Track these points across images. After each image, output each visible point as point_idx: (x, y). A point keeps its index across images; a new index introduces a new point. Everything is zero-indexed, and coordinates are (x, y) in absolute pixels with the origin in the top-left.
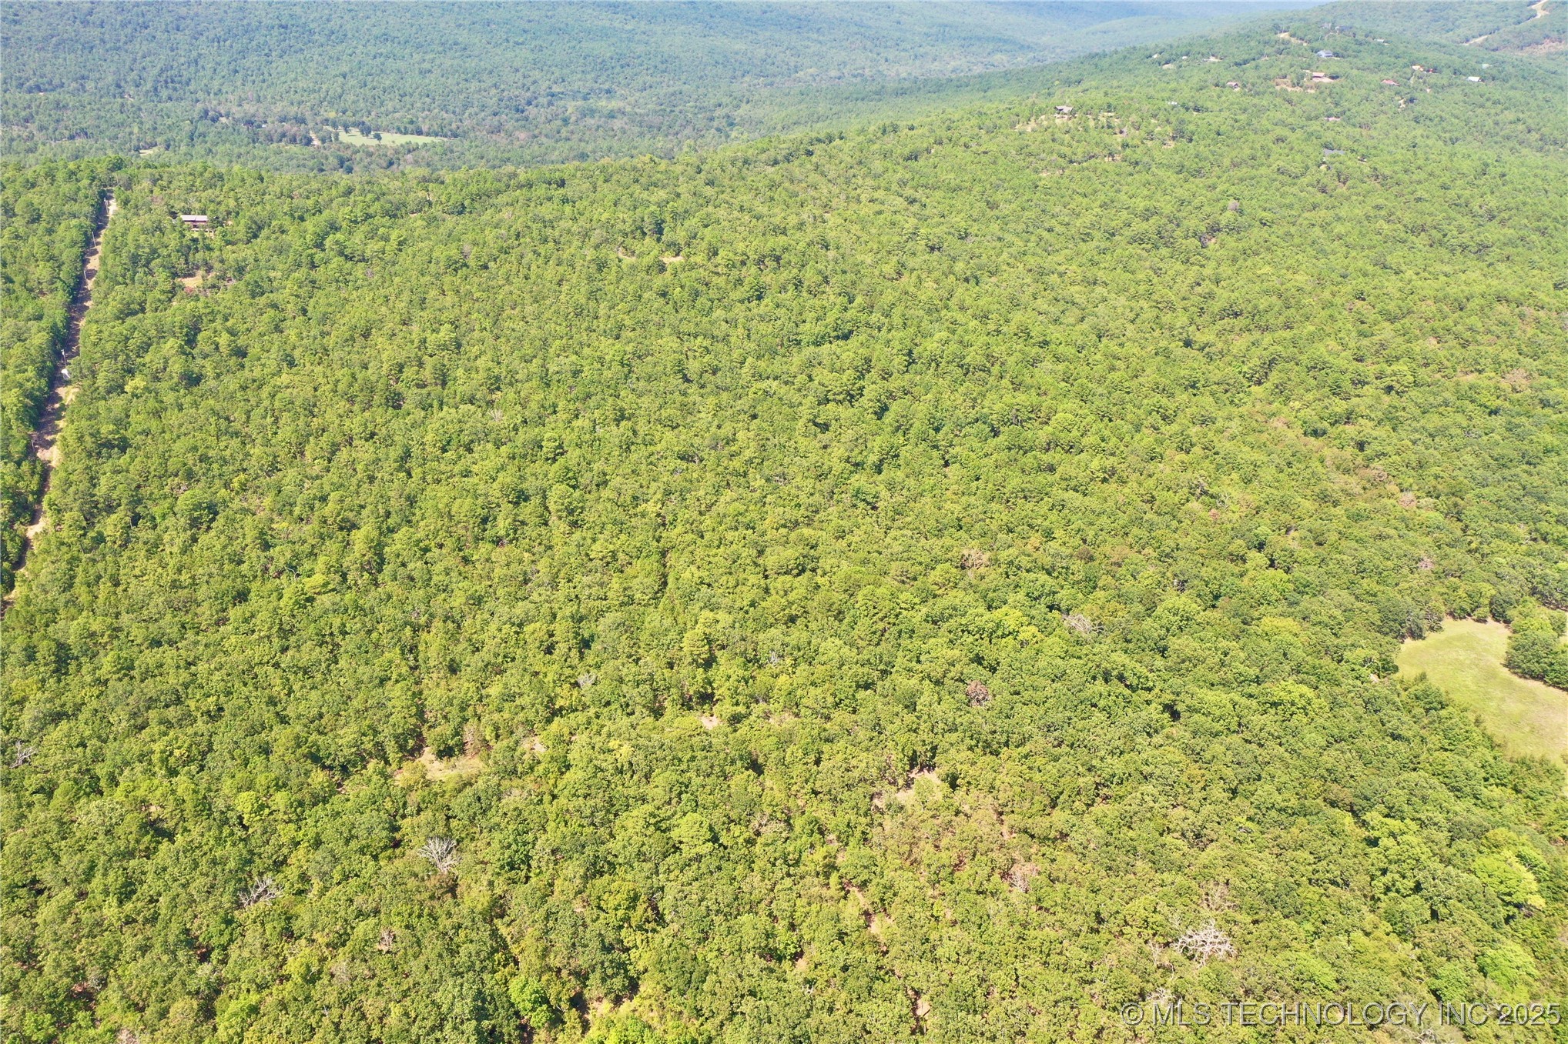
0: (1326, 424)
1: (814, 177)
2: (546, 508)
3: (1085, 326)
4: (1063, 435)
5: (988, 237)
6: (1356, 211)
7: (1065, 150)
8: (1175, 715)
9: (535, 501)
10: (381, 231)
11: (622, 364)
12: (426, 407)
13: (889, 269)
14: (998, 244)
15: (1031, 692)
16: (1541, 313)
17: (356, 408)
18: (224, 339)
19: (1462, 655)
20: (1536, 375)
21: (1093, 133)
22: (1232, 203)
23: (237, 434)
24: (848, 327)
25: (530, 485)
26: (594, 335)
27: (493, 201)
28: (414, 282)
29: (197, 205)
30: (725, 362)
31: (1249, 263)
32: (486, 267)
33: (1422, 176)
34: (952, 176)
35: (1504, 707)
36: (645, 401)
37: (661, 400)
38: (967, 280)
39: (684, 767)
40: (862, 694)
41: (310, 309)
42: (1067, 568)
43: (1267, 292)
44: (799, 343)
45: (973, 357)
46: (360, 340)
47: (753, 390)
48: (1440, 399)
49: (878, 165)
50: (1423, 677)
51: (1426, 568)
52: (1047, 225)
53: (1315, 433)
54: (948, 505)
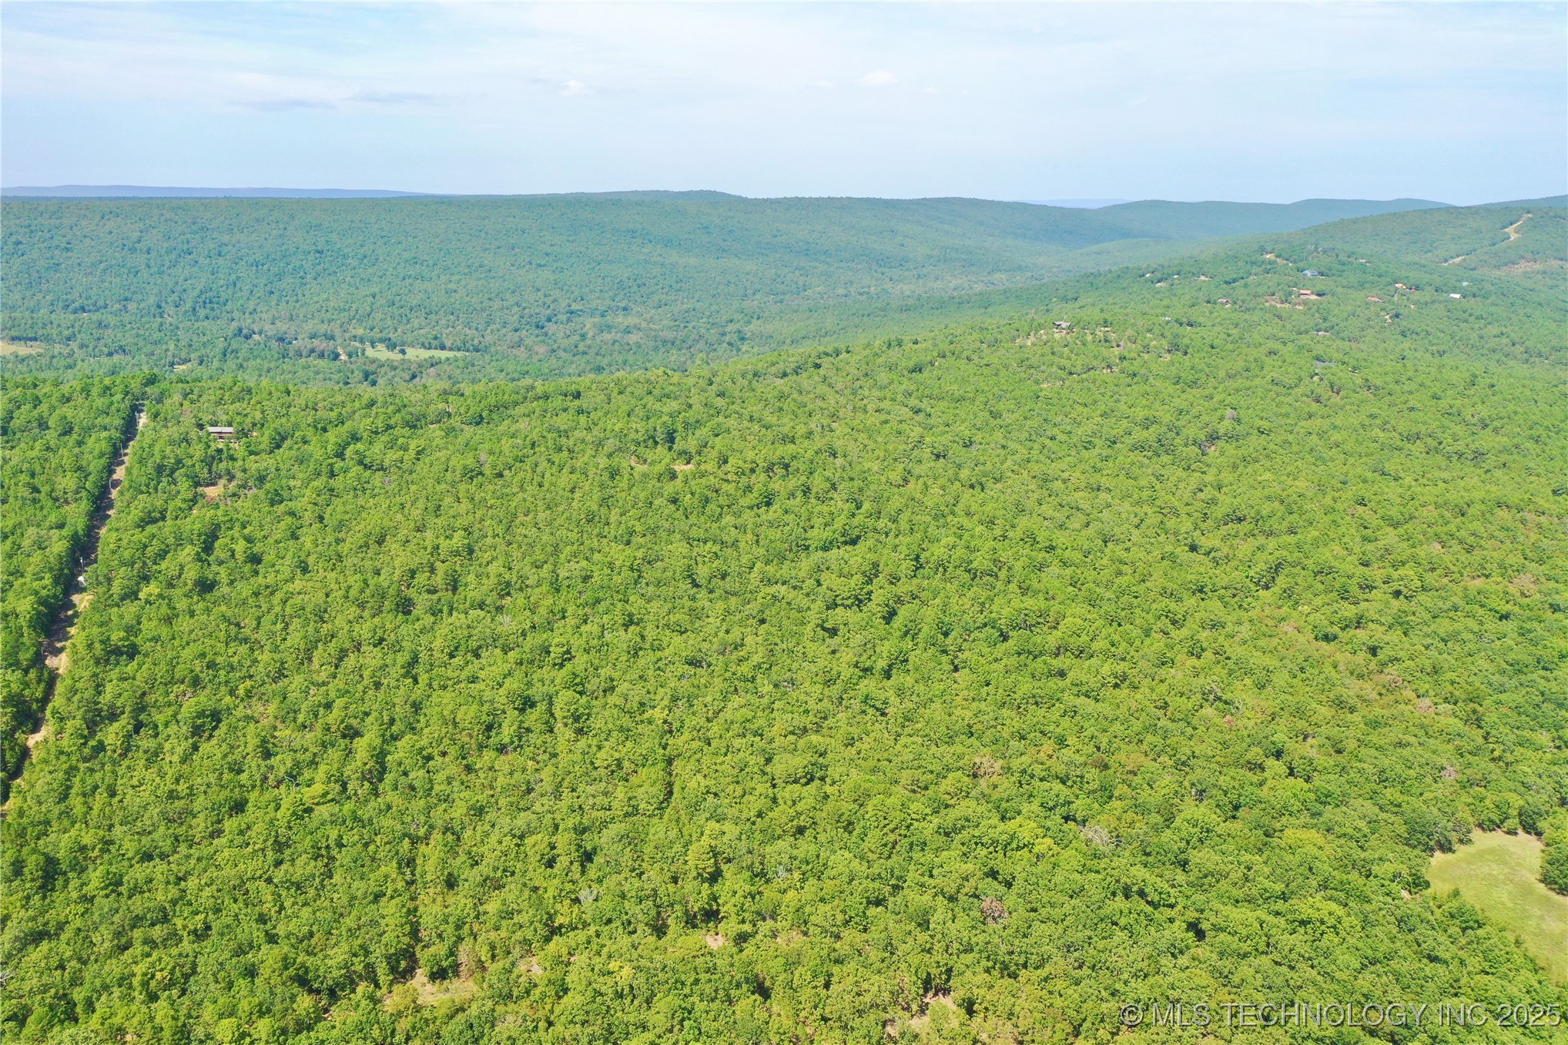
0: (1336, 629)
1: (822, 389)
2: (552, 715)
3: (1090, 531)
4: (1072, 640)
5: (993, 446)
6: (1351, 420)
7: (1064, 362)
8: (1200, 935)
9: (541, 707)
10: (401, 441)
11: (632, 569)
12: (435, 612)
13: (895, 476)
14: (1002, 452)
15: (1048, 909)
16: (1543, 519)
17: (366, 614)
18: (240, 547)
19: (1496, 870)
20: (1543, 579)
21: (1091, 346)
22: (1229, 412)
23: (246, 640)
24: (856, 532)
25: (537, 692)
26: (605, 541)
27: (510, 412)
28: (430, 490)
29: (224, 418)
30: (734, 567)
31: (1249, 469)
32: (500, 475)
33: (1413, 386)
34: (955, 387)
35: (1544, 926)
36: (654, 606)
37: (670, 605)
38: (972, 487)
39: (687, 991)
40: (873, 911)
41: (327, 516)
42: (1082, 777)
43: (1269, 498)
44: (807, 548)
45: (980, 562)
46: (374, 547)
47: (761, 594)
48: (1449, 604)
49: (883, 377)
50: (1456, 894)
51: (1450, 777)
52: (1048, 433)
53: (1327, 638)
54: (958, 712)
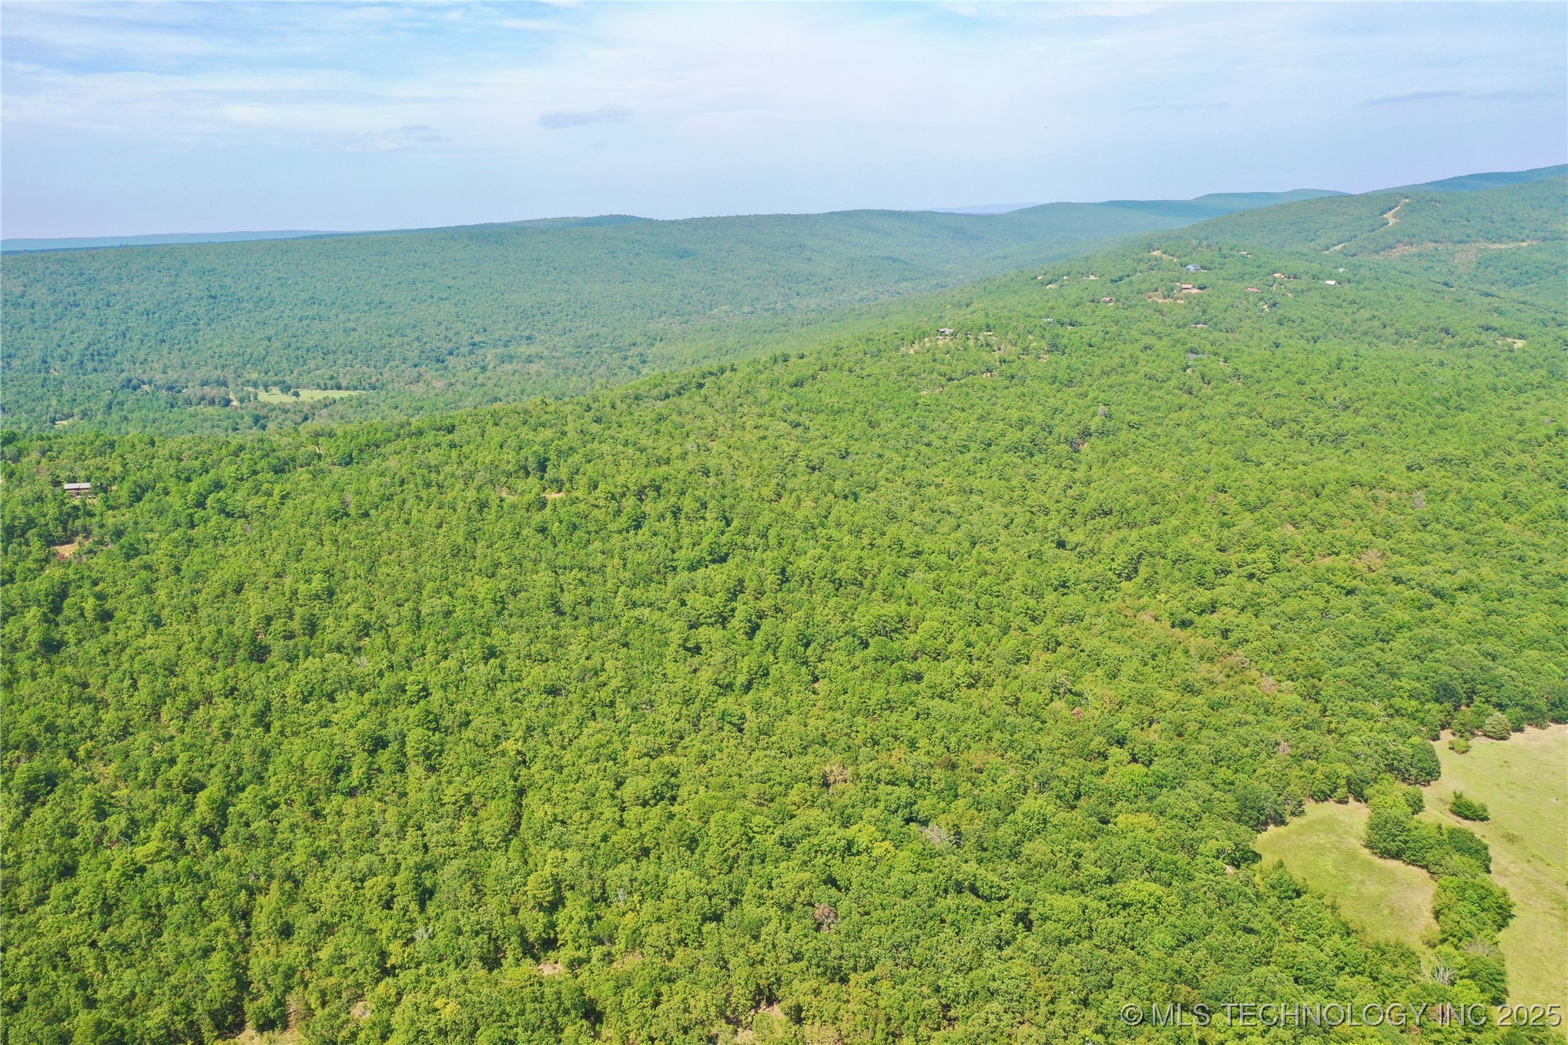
0: (1190, 615)
1: (701, 409)
2: (405, 755)
3: (959, 534)
4: (929, 643)
5: (869, 455)
6: (1219, 409)
7: (944, 368)
8: (1028, 927)
9: (394, 746)
10: (265, 486)
11: (495, 602)
12: (291, 659)
13: (767, 492)
14: (877, 461)
15: (879, 911)
16: (1393, 496)
17: (219, 664)
18: (90, 604)
19: (1323, 839)
20: (1389, 554)
21: (973, 352)
22: (1101, 408)
23: (90, 700)
24: (724, 550)
25: (392, 730)
26: (469, 575)
27: (382, 450)
28: (292, 534)
29: (82, 474)
30: (598, 594)
31: (1117, 464)
32: (366, 515)
33: (1280, 373)
34: (835, 399)
35: (1363, 890)
36: (515, 638)
37: (532, 635)
38: (846, 497)
39: (512, 1021)
40: (709, 926)
41: (184, 567)
42: (929, 778)
43: (1135, 491)
44: (674, 569)
45: (843, 571)
46: (230, 595)
47: (625, 618)
48: (1298, 583)
49: (764, 393)
50: (1281, 865)
51: (1284, 752)
52: (925, 440)
53: (1185, 624)
54: (811, 722)
